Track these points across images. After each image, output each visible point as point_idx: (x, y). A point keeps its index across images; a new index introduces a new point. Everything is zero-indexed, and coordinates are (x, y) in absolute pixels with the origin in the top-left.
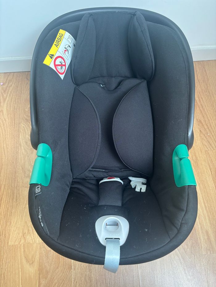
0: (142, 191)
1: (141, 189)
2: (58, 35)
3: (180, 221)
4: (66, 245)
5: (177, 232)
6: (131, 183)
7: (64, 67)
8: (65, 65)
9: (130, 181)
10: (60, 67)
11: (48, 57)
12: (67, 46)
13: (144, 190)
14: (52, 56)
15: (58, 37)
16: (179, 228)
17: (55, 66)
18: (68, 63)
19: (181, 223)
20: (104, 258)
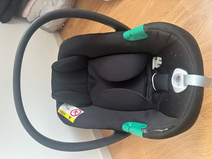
0: (161, 60)
1: (160, 61)
2: (60, 113)
3: (165, 33)
4: (184, 114)
5: (173, 35)
6: (157, 68)
7: (77, 111)
8: (76, 110)
9: (155, 68)
10: (77, 113)
11: (70, 120)
12: (66, 108)
13: (160, 59)
14: (70, 117)
15: (61, 113)
16: (170, 34)
17: (75, 115)
18: (75, 108)
19: (167, 32)
20: (195, 86)
